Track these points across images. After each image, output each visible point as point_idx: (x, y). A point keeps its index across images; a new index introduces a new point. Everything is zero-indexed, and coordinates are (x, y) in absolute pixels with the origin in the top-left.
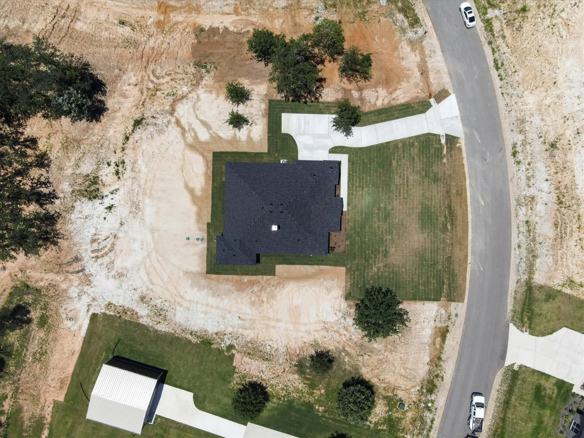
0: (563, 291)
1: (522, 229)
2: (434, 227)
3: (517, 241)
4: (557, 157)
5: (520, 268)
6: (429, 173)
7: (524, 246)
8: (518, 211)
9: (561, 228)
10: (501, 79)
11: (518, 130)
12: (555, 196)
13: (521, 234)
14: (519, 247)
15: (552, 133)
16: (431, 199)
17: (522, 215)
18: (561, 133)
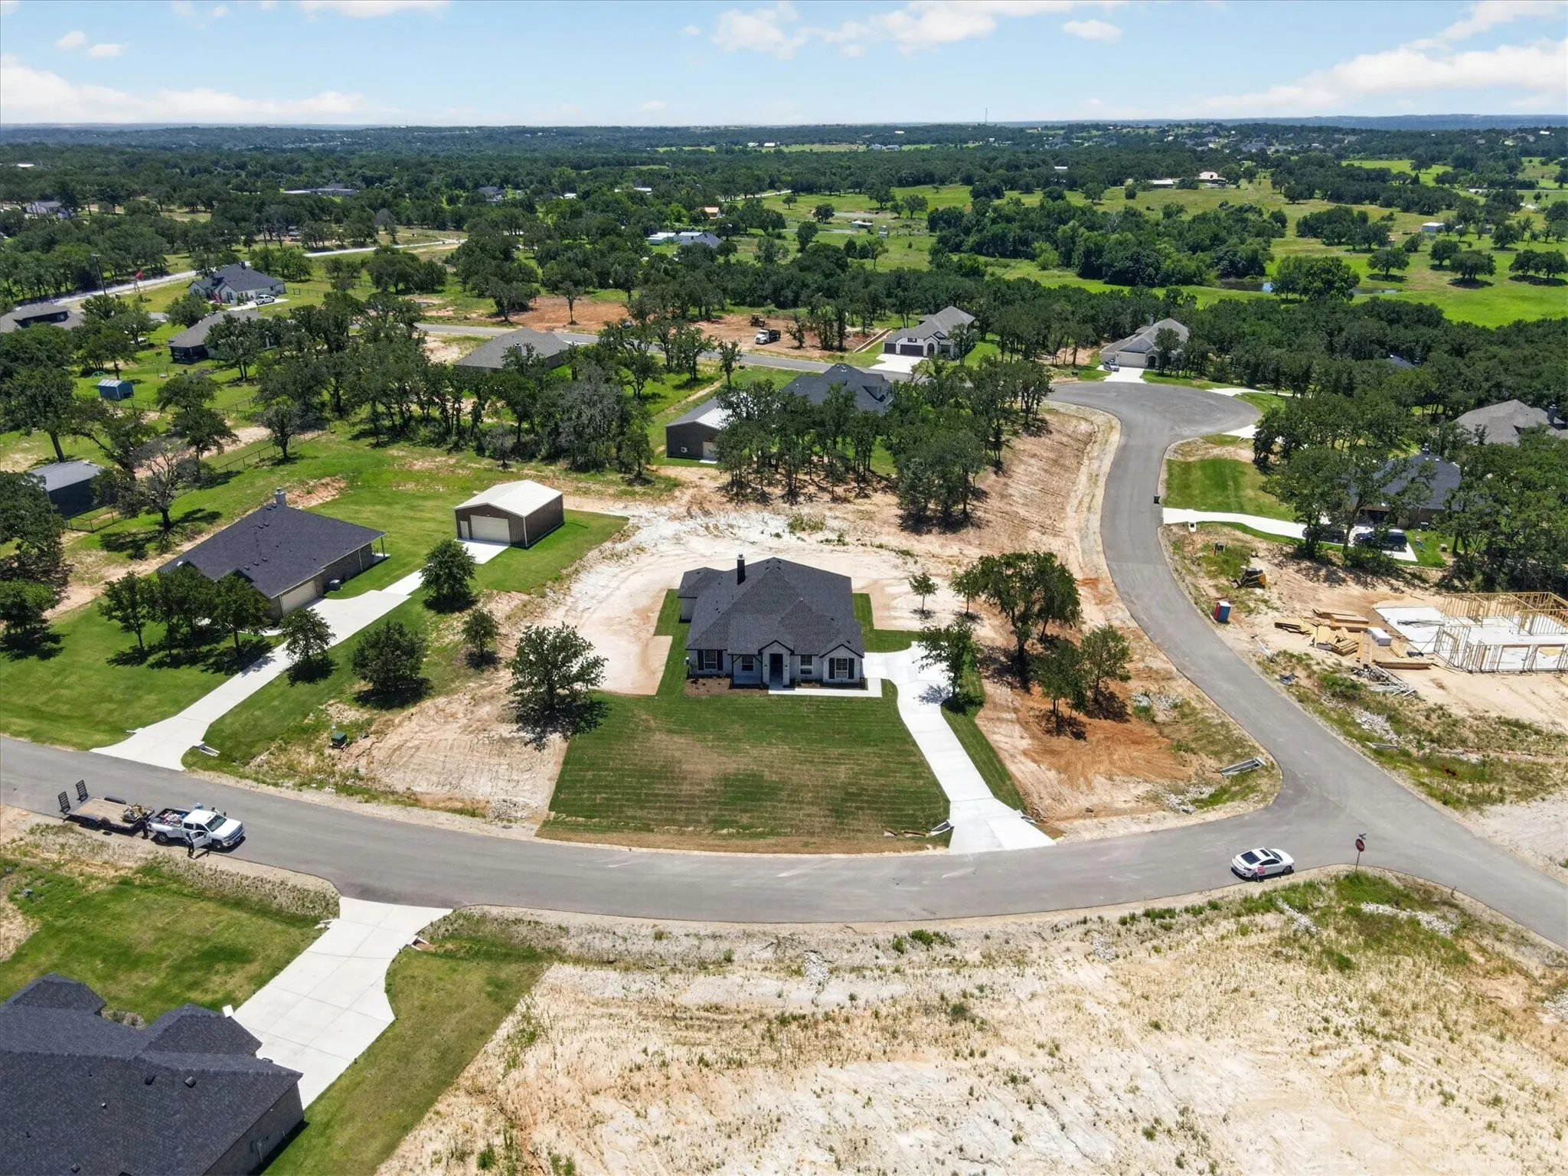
0: (510, 1018)
1: (709, 945)
2: (725, 804)
3: (676, 932)
4: (925, 1020)
5: (598, 935)
6: (855, 801)
7: (660, 947)
8: (760, 941)
9: (707, 1019)
10: (1123, 922)
11: (994, 953)
12: (807, 1010)
13: (697, 943)
14: (659, 936)
15: (999, 1014)
16: (793, 802)
17: (748, 949)
18: (1003, 1033)
